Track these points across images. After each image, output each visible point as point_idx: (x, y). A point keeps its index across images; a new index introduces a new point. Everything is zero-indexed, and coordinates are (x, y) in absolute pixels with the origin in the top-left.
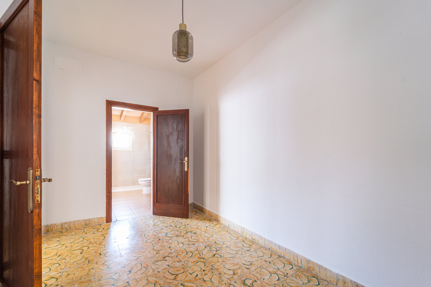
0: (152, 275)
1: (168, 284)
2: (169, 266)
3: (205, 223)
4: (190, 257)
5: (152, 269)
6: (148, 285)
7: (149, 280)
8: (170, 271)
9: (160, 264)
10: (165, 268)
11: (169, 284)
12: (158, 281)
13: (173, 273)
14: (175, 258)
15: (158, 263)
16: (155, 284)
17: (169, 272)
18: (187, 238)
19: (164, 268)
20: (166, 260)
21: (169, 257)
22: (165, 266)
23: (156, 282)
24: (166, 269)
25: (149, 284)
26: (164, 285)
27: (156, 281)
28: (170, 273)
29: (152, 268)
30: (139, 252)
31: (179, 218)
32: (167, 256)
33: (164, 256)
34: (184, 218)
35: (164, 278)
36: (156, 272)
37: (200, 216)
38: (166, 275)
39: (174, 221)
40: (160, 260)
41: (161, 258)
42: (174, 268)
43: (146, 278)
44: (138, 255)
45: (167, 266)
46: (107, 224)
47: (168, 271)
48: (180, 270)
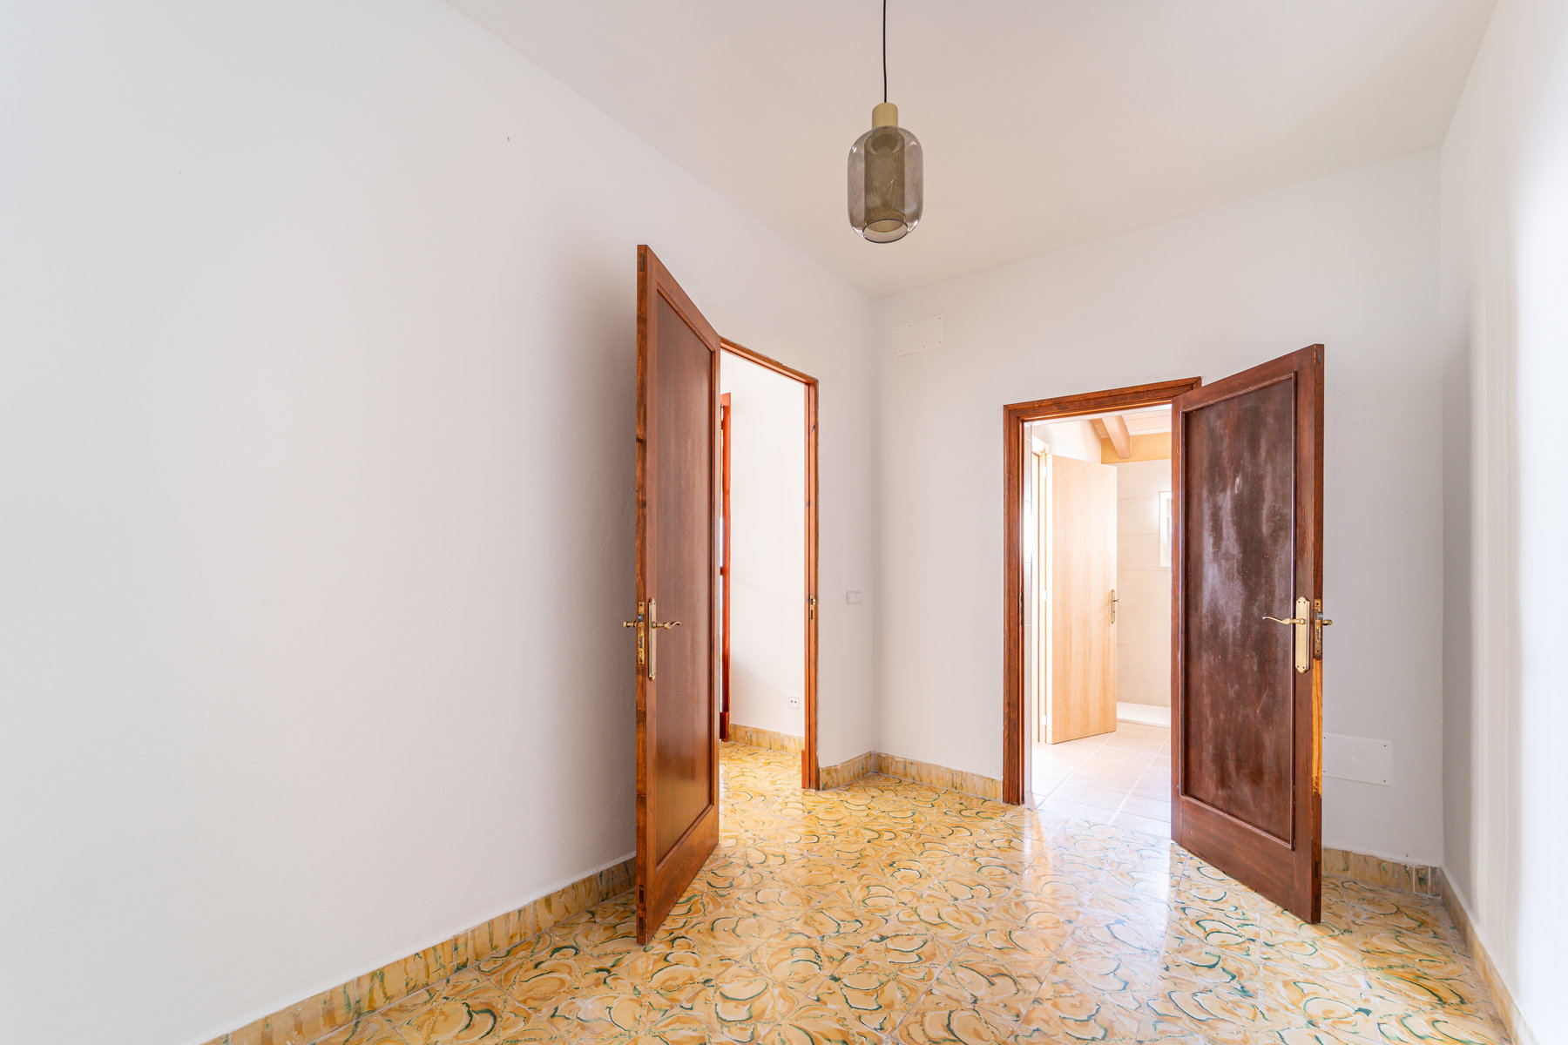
0: (907, 986)
1: (900, 1035)
2: (975, 1002)
3: (1383, 992)
4: (1078, 1039)
5: (930, 973)
6: (866, 995)
7: (885, 988)
8: (957, 1016)
9: (963, 979)
10: (959, 998)
11: (906, 1037)
12: (897, 1007)
13: (953, 1026)
14: (1023, 1000)
15: (962, 974)
16: (880, 1007)
17: (950, 1016)
18: (1177, 981)
19: (955, 996)
20: (992, 984)
21: (1015, 983)
22: (967, 994)
23: (891, 1006)
24: (957, 1000)
25: (872, 995)
26: (890, 1029)
27: (893, 1002)
28: (949, 1020)
29: (930, 970)
30: (967, 914)
31: (1272, 901)
32: (1014, 975)
33: (1006, 969)
34: (1292, 912)
35: (919, 1016)
36: (923, 987)
37: (1415, 952)
38: (929, 1015)
39: (1226, 902)
40: (979, 970)
41: (991, 968)
42: (979, 1020)
43: (885, 979)
44: (952, 918)
45: (970, 999)
46: (1005, 805)
47: (951, 1012)
48: (983, 1040)
